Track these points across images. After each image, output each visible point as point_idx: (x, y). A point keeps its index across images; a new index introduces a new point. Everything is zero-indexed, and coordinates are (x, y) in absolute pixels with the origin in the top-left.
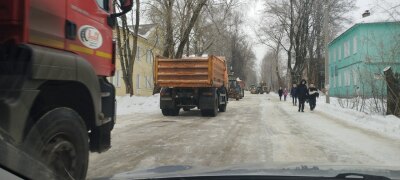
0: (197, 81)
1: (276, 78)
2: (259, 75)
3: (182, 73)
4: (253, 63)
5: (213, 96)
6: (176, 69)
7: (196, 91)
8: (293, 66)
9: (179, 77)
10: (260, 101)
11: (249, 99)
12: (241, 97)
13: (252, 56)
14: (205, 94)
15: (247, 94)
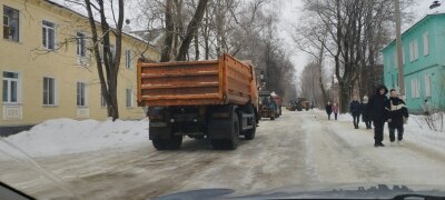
0: (202, 96)
1: (320, 92)
2: (299, 89)
3: (178, 84)
4: (291, 75)
5: (229, 118)
6: (169, 78)
7: (202, 112)
8: (341, 74)
9: (174, 90)
10: (302, 121)
11: (287, 117)
12: (278, 116)
13: (289, 67)
14: (216, 115)
15: (285, 111)
